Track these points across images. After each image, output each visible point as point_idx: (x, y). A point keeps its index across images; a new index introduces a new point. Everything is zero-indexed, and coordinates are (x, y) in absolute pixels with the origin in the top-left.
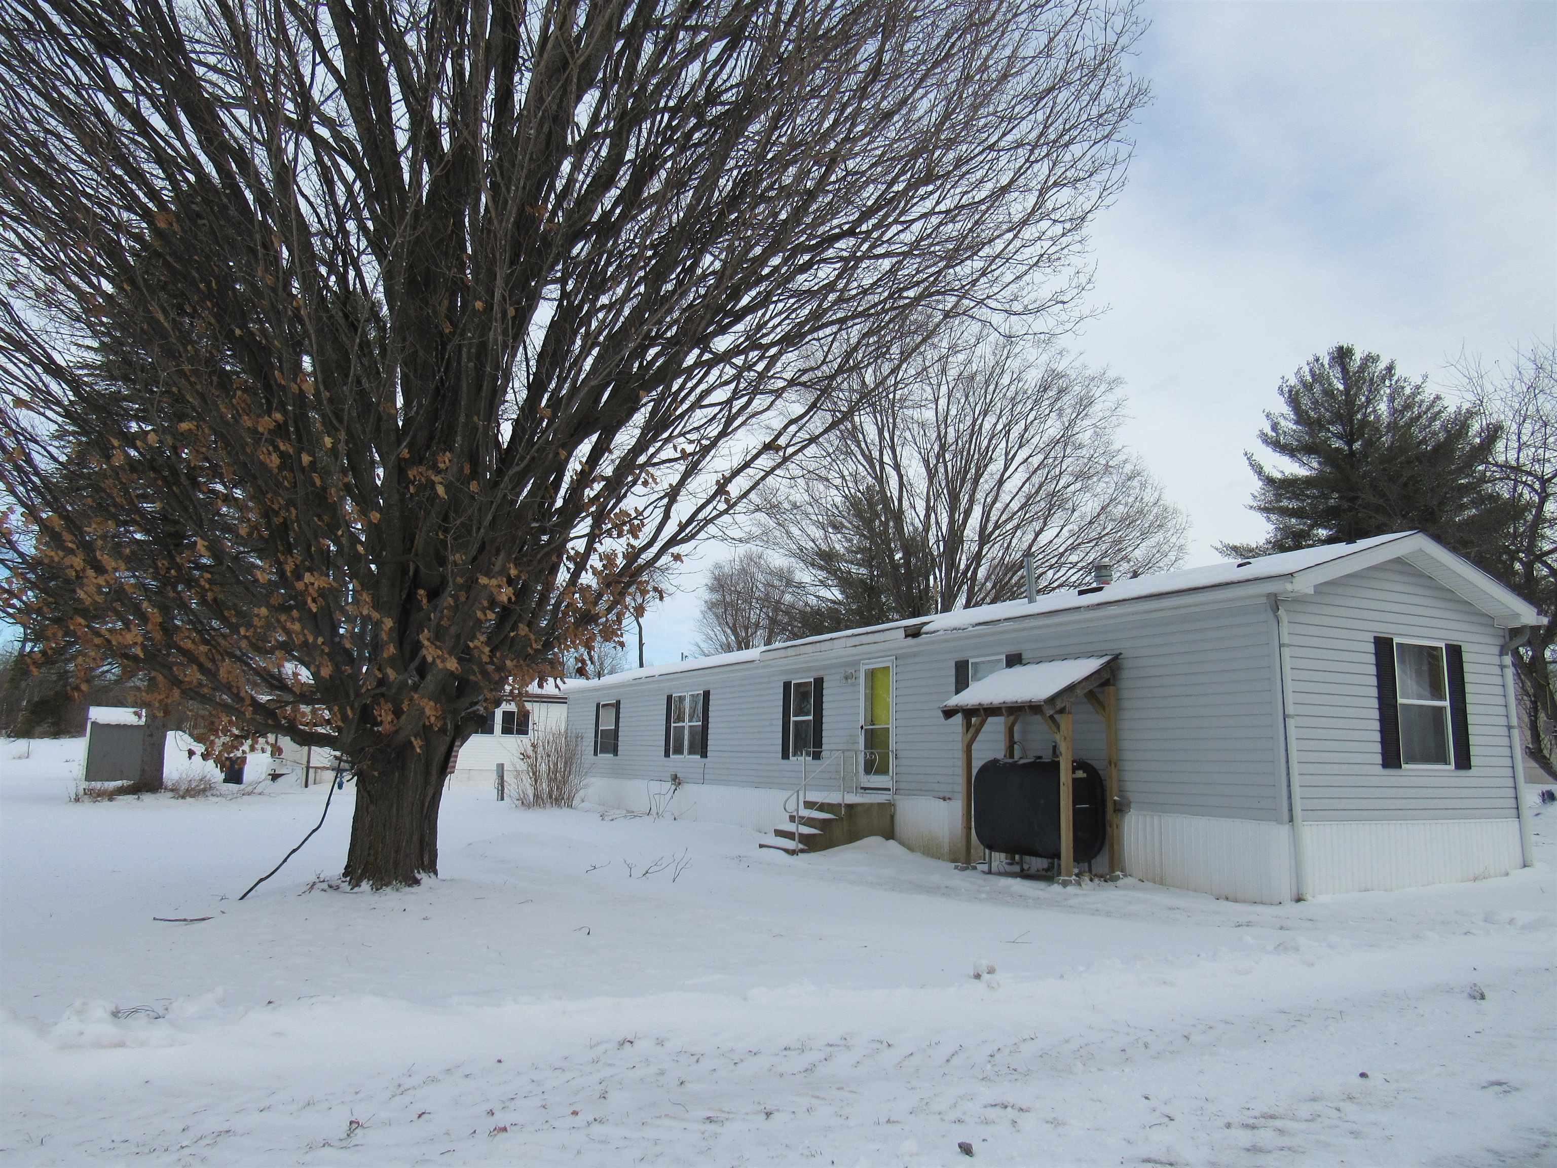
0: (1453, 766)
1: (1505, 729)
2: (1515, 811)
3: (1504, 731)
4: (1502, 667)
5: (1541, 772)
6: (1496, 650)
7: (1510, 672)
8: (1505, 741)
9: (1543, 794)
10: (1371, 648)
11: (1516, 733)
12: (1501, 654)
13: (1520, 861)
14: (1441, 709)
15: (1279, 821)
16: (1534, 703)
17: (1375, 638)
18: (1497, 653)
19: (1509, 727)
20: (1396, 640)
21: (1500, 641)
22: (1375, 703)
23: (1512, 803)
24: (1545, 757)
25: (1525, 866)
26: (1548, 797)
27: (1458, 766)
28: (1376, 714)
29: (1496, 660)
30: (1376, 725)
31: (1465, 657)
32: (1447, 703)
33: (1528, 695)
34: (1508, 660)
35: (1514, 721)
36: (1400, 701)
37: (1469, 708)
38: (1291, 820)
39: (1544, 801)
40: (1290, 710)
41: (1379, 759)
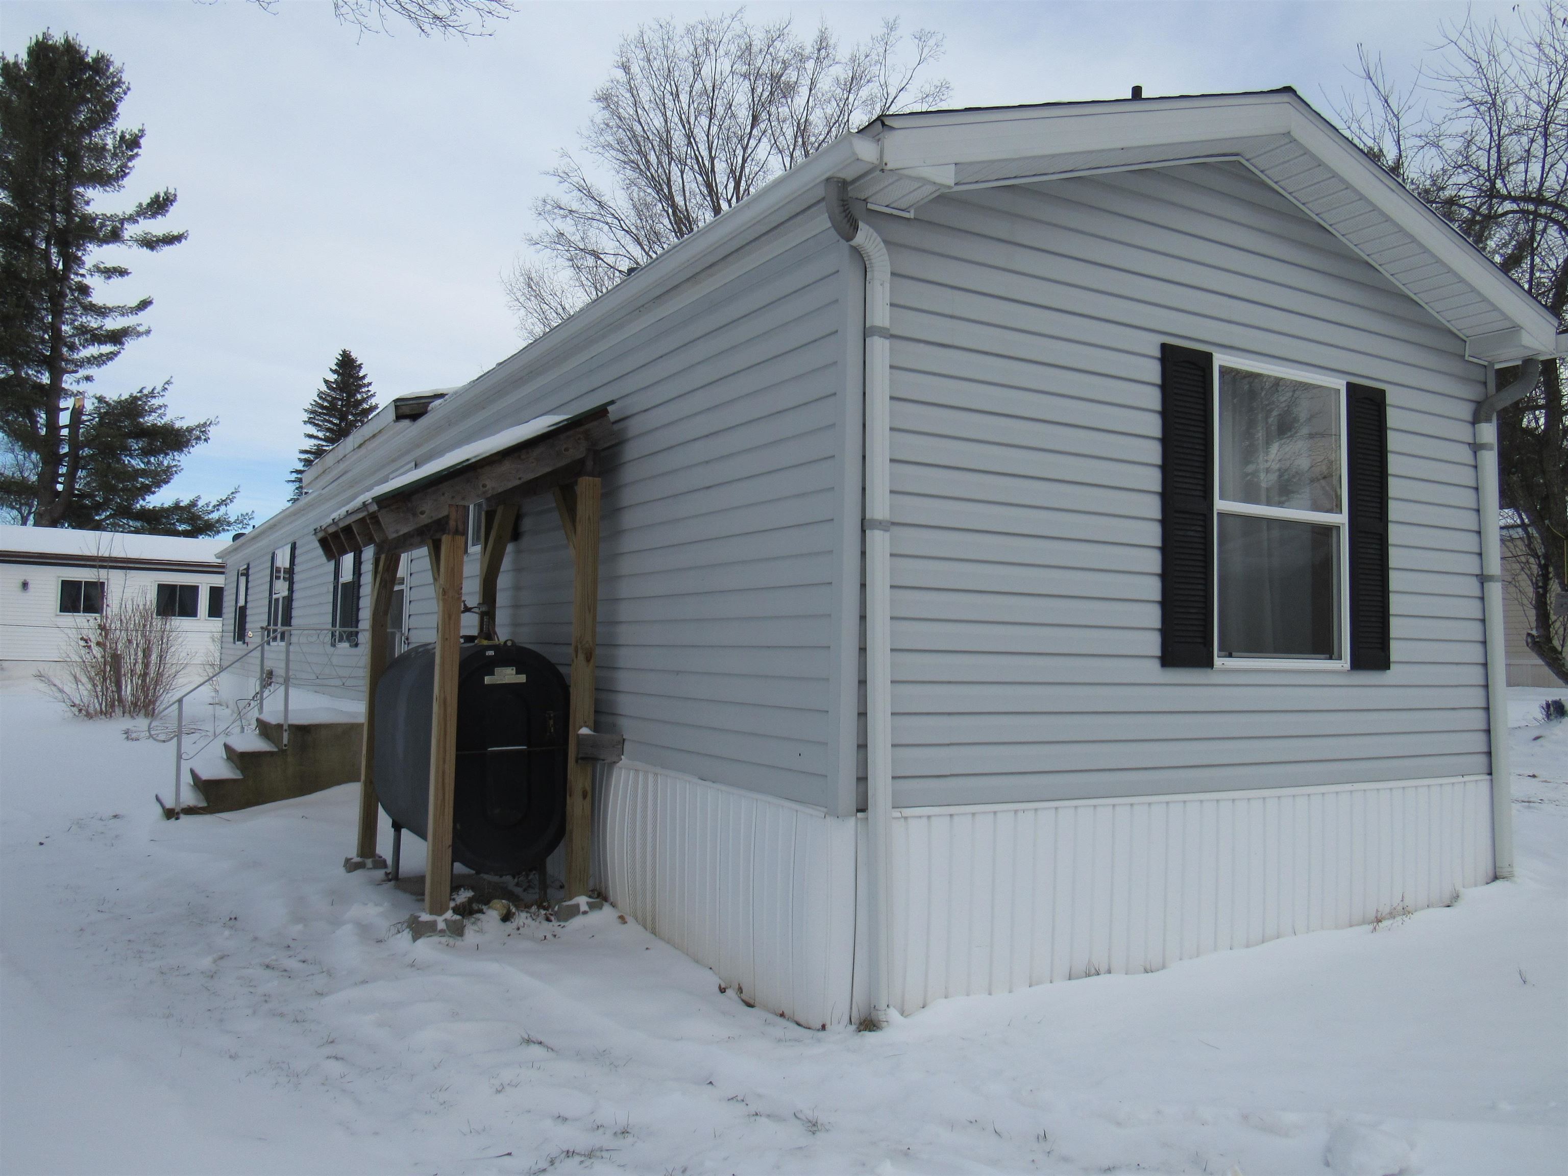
0: (1345, 663)
1: (1474, 583)
2: (1483, 759)
3: (1472, 587)
4: (1476, 447)
5: (1547, 671)
6: (1465, 411)
7: (1490, 461)
8: (1472, 609)
9: (1548, 705)
10: (1153, 371)
11: (1495, 591)
12: (1476, 420)
13: (1484, 866)
14: (1325, 532)
15: (832, 812)
16: (1544, 568)
17: (1164, 347)
18: (1469, 418)
19: (1483, 579)
20: (1220, 360)
21: (1473, 392)
22: (1153, 507)
23: (1478, 742)
24: (1554, 650)
25: (1496, 878)
26: (1555, 710)
27: (1358, 664)
28: (1153, 534)
29: (1464, 432)
30: (1153, 561)
31: (1393, 418)
32: (1341, 519)
33: (1536, 556)
34: (1489, 432)
35: (1495, 566)
36: (1220, 505)
37: (1395, 534)
38: (862, 808)
39: (1548, 716)
40: (879, 508)
41: (1152, 644)
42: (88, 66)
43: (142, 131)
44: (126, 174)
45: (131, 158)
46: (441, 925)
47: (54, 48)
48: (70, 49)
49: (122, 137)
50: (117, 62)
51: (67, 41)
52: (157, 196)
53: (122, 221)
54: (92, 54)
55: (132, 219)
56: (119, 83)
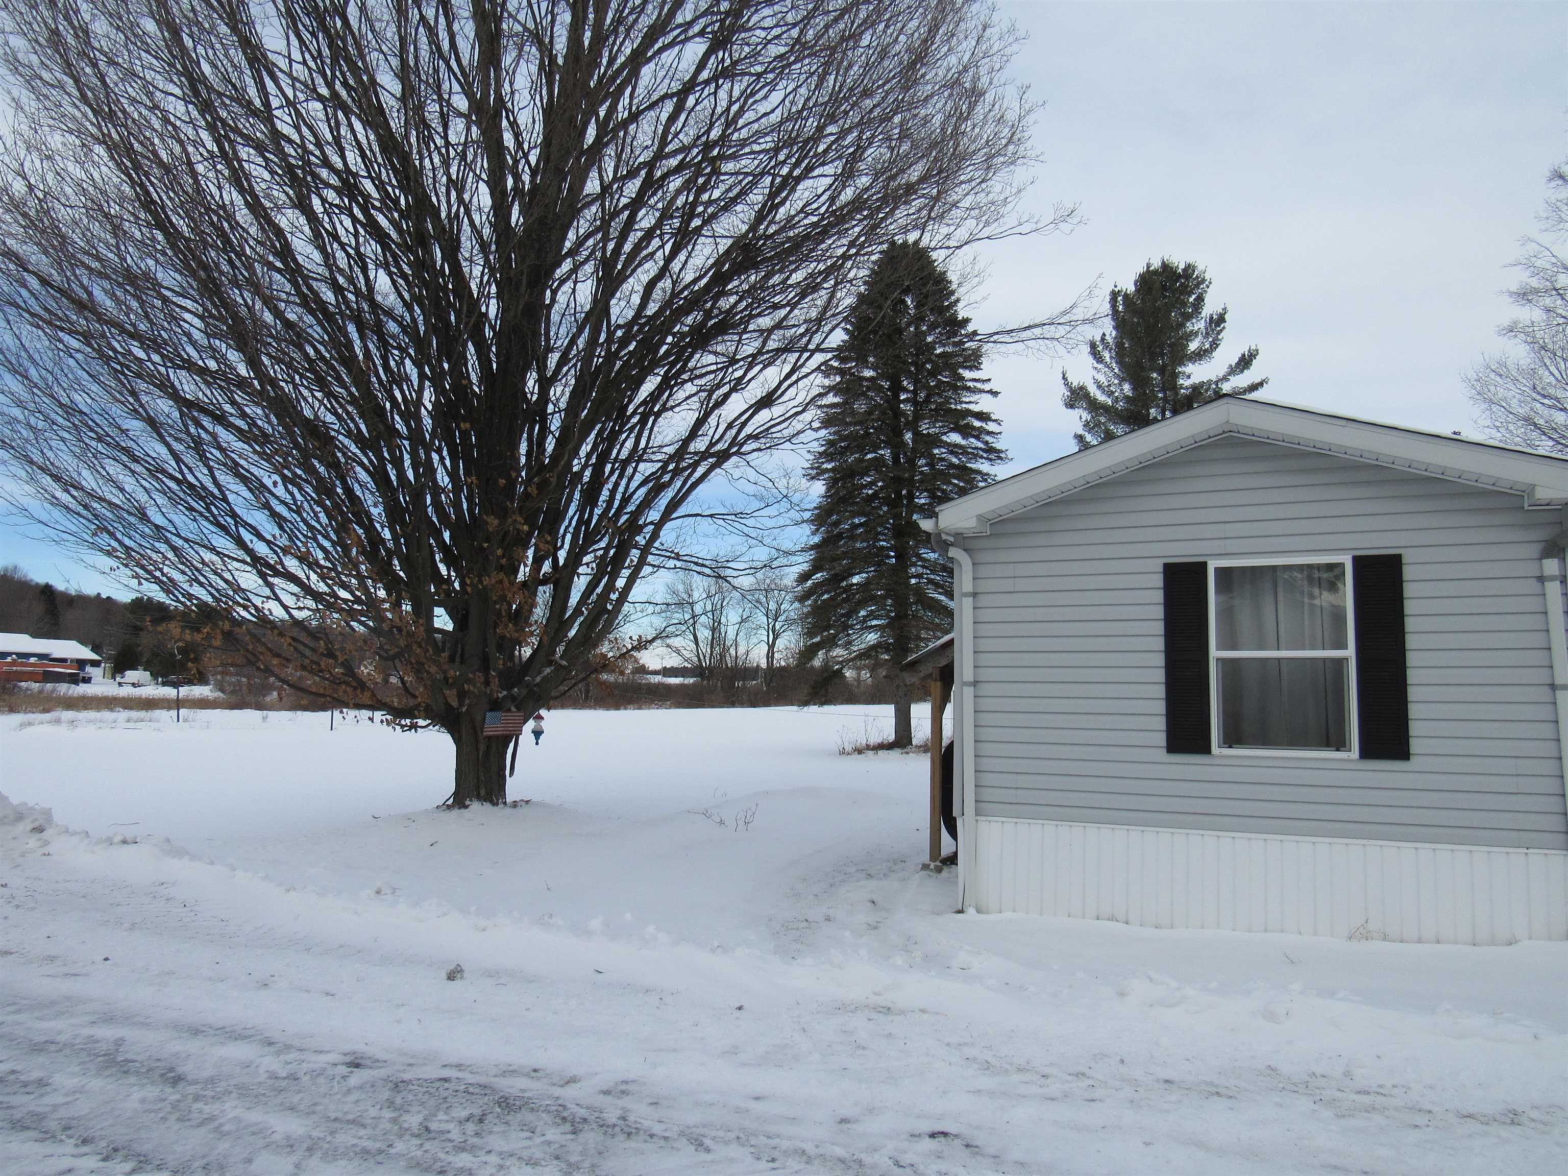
0: (1355, 753)
2: (1558, 837)
3: (1537, 694)
4: (1543, 579)
8: (1539, 712)
10: (1156, 581)
12: (1541, 557)
13: (1562, 926)
14: (1340, 663)
17: (1166, 565)
20: (1216, 564)
22: (1157, 660)
23: (1550, 823)
27: (1368, 755)
30: (1159, 691)
31: (1412, 573)
32: (1348, 654)
34: (1555, 565)
36: (1216, 653)
41: (1158, 739)
42: (1179, 276)
43: (1225, 309)
44: (1217, 345)
45: (1219, 333)
46: (932, 866)
47: (1155, 272)
48: (1166, 267)
49: (1211, 318)
50: (1200, 267)
51: (1163, 262)
52: (1244, 355)
53: (1217, 383)
54: (1182, 266)
55: (1225, 379)
56: (1204, 280)
